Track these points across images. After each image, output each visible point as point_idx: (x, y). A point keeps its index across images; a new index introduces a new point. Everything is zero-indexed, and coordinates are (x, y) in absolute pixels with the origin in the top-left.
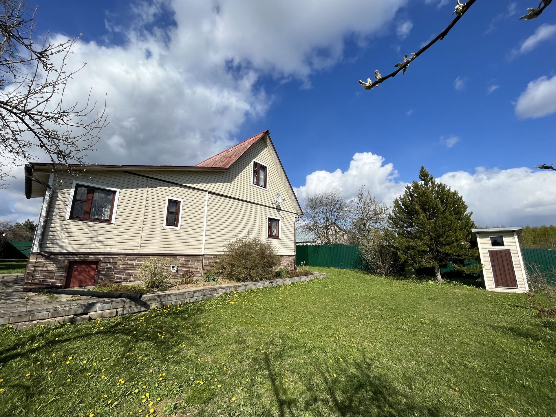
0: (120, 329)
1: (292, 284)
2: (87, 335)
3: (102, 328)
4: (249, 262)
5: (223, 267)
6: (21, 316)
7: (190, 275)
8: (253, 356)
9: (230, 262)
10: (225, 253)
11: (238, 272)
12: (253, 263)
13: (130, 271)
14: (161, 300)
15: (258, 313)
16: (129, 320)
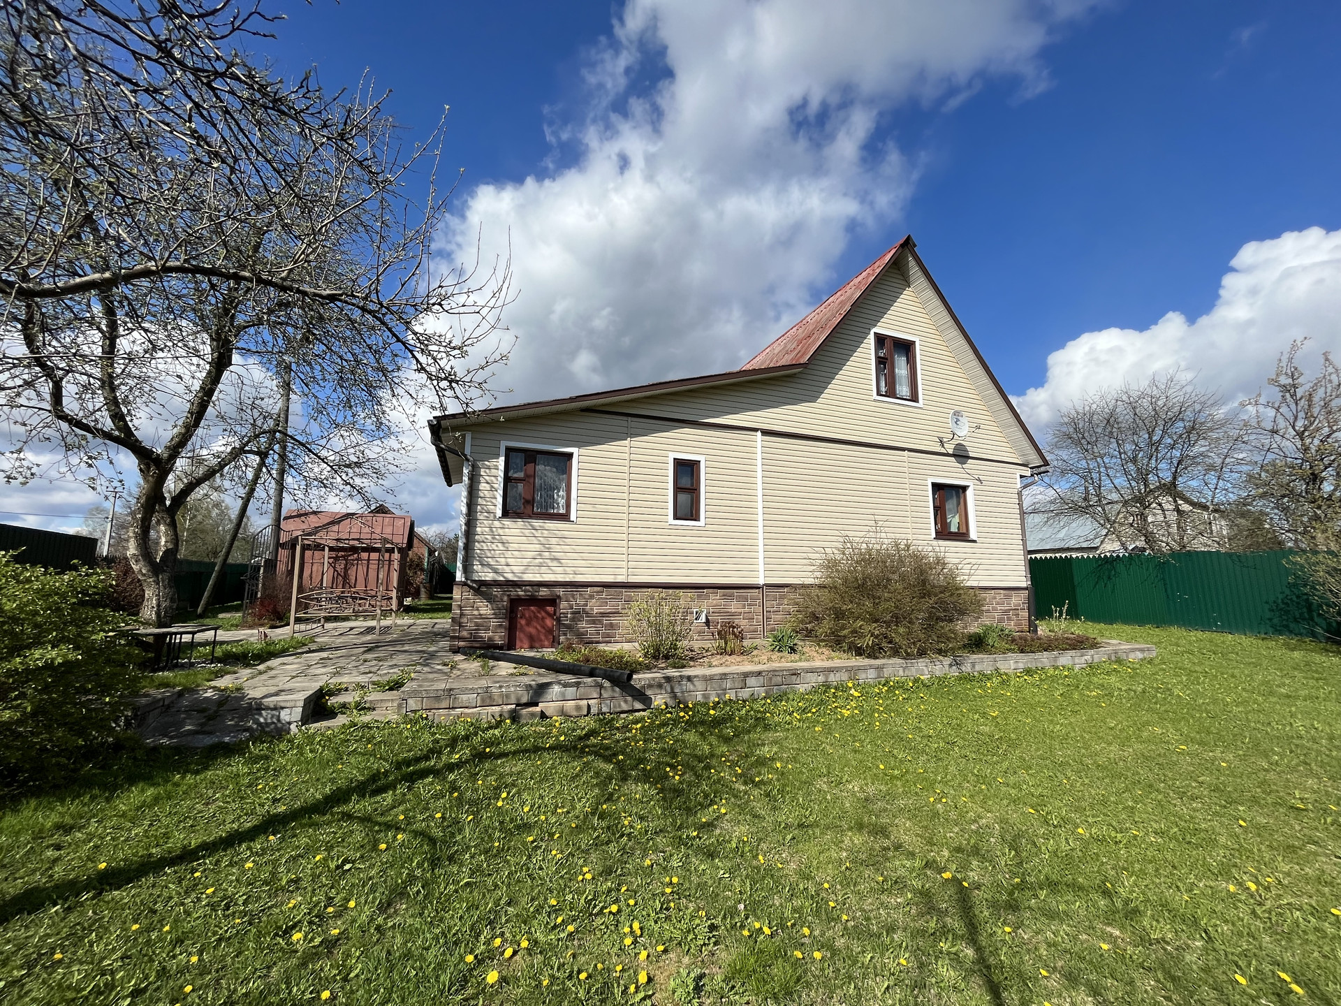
0: (594, 746)
1: (1028, 672)
2: (536, 749)
3: (562, 738)
4: (883, 606)
5: (815, 617)
6: (437, 698)
7: (734, 633)
8: (917, 884)
9: (831, 605)
10: (817, 582)
11: (854, 631)
12: (896, 607)
13: (614, 620)
14: (672, 688)
15: (924, 751)
16: (612, 728)
